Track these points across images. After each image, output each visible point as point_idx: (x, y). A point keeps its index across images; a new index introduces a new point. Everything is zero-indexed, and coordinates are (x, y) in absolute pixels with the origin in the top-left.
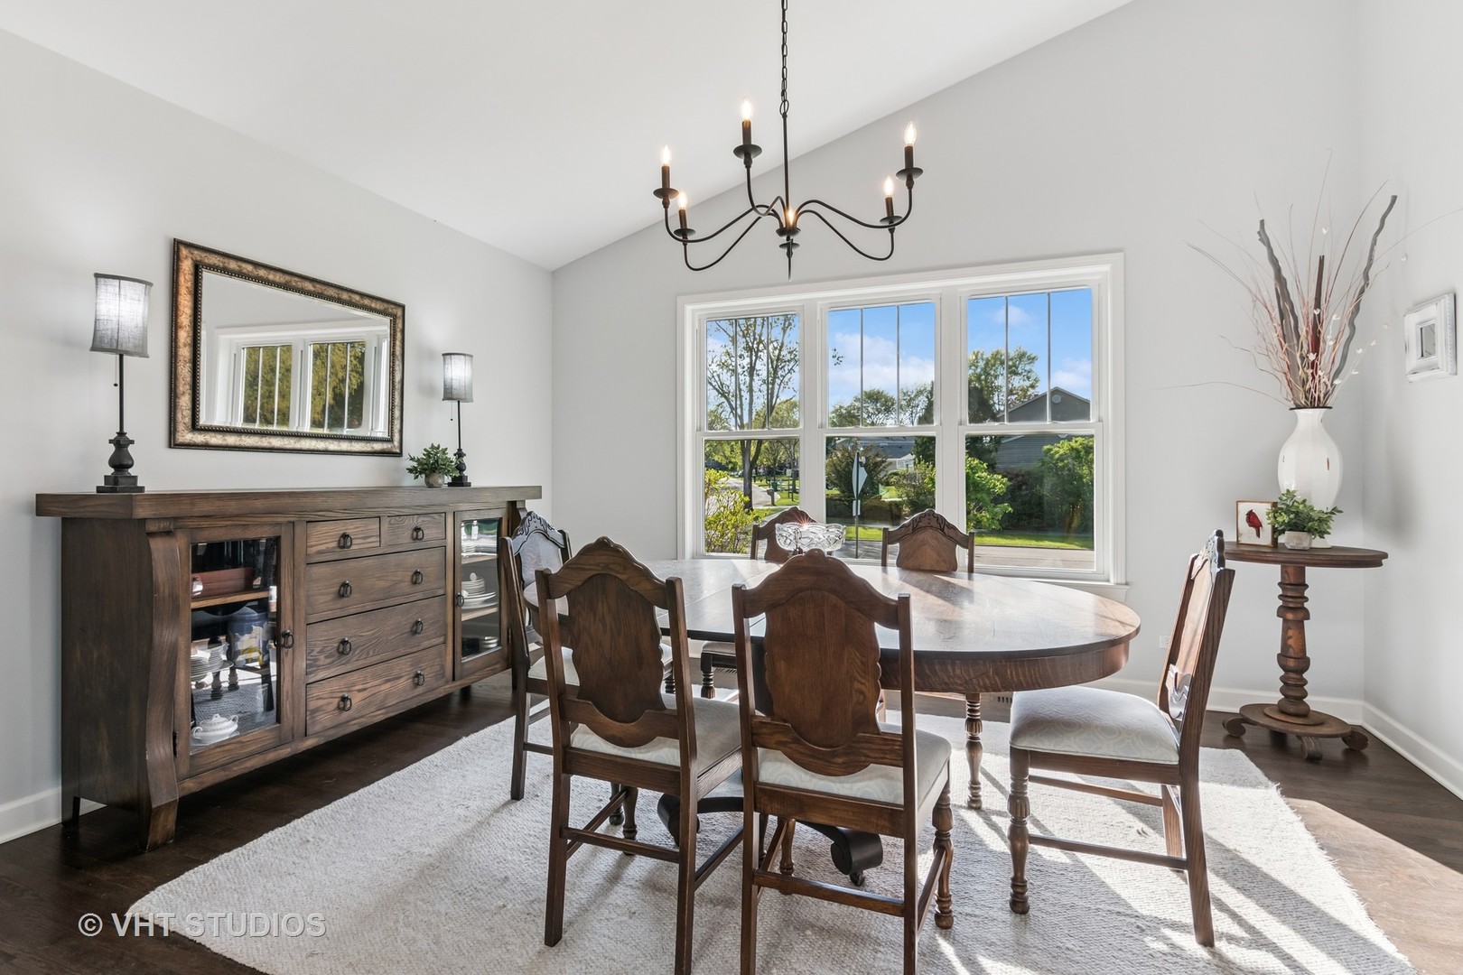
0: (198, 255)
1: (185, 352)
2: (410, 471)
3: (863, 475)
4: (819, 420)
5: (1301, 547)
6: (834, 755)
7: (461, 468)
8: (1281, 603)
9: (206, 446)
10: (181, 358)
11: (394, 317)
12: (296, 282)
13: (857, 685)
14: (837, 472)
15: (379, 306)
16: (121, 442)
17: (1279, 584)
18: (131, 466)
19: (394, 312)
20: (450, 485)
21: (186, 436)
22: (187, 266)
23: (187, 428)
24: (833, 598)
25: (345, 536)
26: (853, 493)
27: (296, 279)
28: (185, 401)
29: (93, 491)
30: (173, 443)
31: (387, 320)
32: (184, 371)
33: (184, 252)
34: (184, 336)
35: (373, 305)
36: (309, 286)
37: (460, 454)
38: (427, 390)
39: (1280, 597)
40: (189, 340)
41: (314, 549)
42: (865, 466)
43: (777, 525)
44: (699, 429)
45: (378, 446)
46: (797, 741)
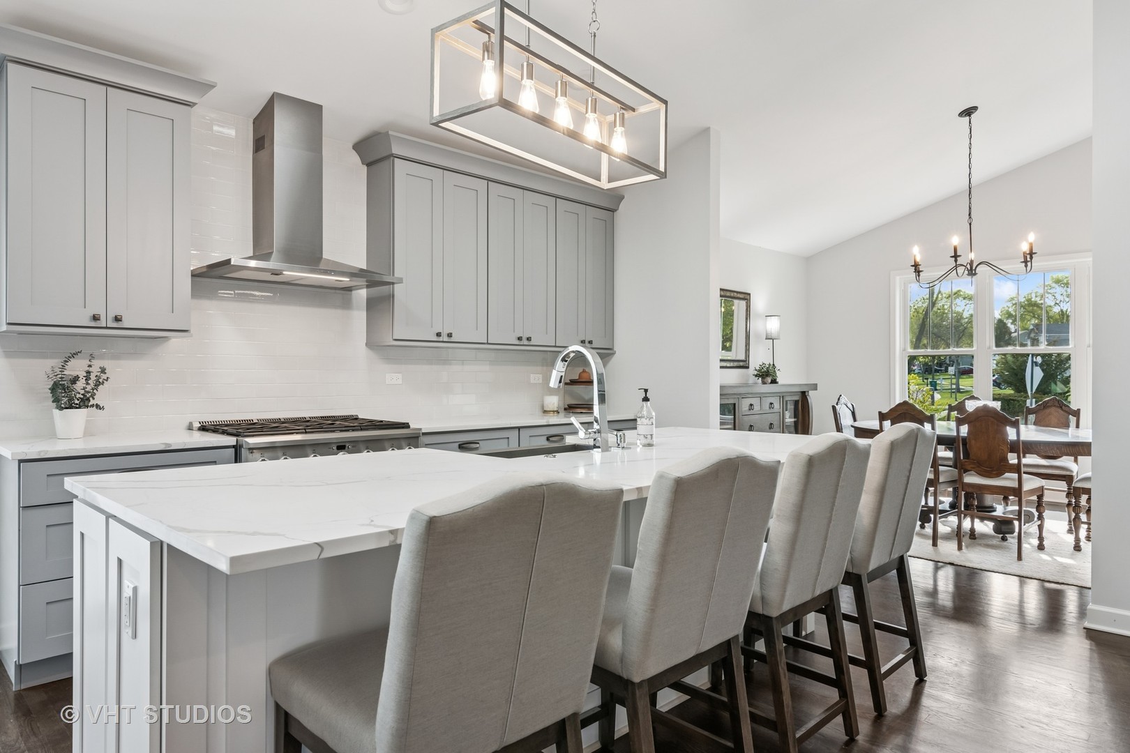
2: (756, 376)
3: (1039, 374)
4: (988, 344)
6: (992, 471)
11: (747, 301)
13: (1000, 447)
14: (1010, 369)
19: (747, 298)
24: (992, 419)
25: (751, 405)
26: (1027, 393)
31: (744, 302)
35: (740, 296)
41: (743, 410)
42: (1041, 366)
43: (966, 401)
44: (904, 350)
45: (741, 364)
46: (978, 467)
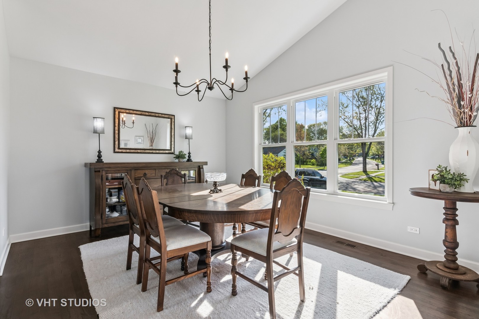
0: (119, 110)
1: (117, 132)
4: (291, 140)
5: (445, 191)
7: (189, 157)
8: (444, 217)
9: (122, 152)
10: (116, 133)
11: (171, 119)
12: (144, 113)
15: (167, 116)
16: (99, 152)
17: (444, 208)
18: (101, 157)
19: (171, 117)
20: (187, 161)
21: (117, 150)
22: (117, 113)
23: (117, 149)
25: (145, 173)
27: (144, 112)
28: (117, 143)
29: (95, 162)
30: (115, 152)
31: (169, 120)
32: (117, 136)
33: (116, 110)
34: (117, 128)
35: (165, 116)
36: (147, 114)
37: (189, 153)
38: (181, 136)
39: (444, 214)
40: (117, 129)
41: (137, 176)
44: (261, 144)
45: (167, 152)
